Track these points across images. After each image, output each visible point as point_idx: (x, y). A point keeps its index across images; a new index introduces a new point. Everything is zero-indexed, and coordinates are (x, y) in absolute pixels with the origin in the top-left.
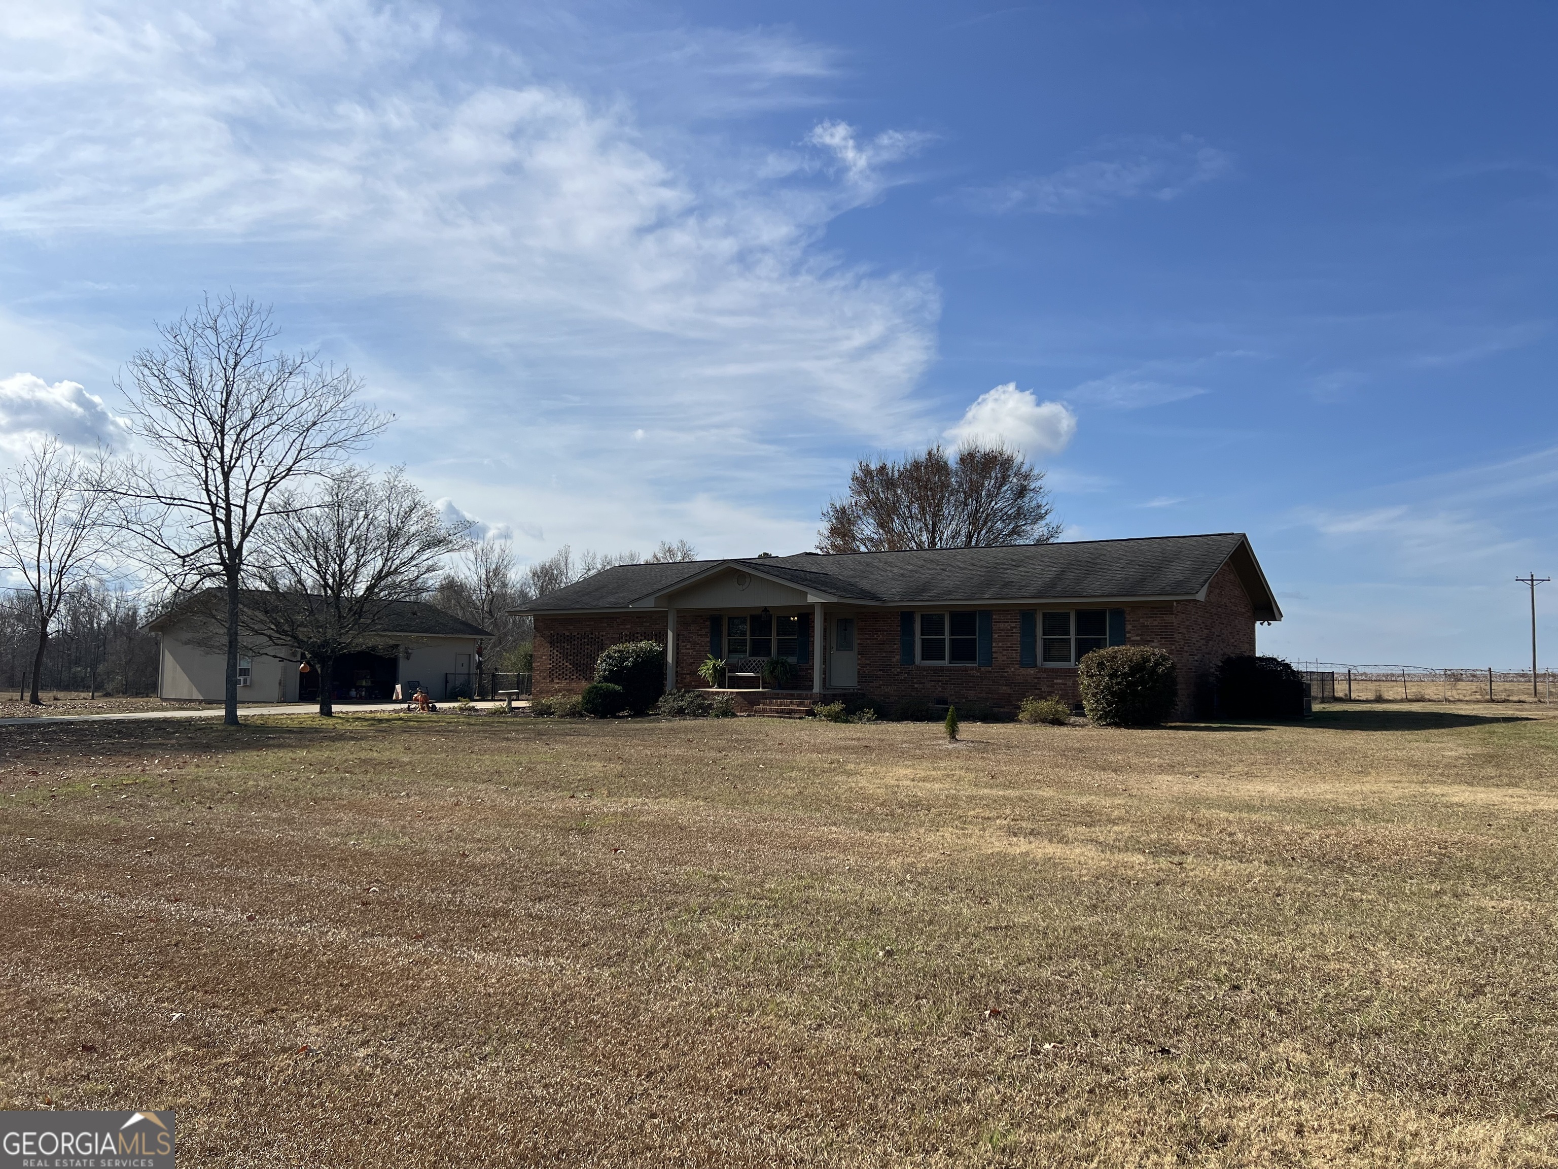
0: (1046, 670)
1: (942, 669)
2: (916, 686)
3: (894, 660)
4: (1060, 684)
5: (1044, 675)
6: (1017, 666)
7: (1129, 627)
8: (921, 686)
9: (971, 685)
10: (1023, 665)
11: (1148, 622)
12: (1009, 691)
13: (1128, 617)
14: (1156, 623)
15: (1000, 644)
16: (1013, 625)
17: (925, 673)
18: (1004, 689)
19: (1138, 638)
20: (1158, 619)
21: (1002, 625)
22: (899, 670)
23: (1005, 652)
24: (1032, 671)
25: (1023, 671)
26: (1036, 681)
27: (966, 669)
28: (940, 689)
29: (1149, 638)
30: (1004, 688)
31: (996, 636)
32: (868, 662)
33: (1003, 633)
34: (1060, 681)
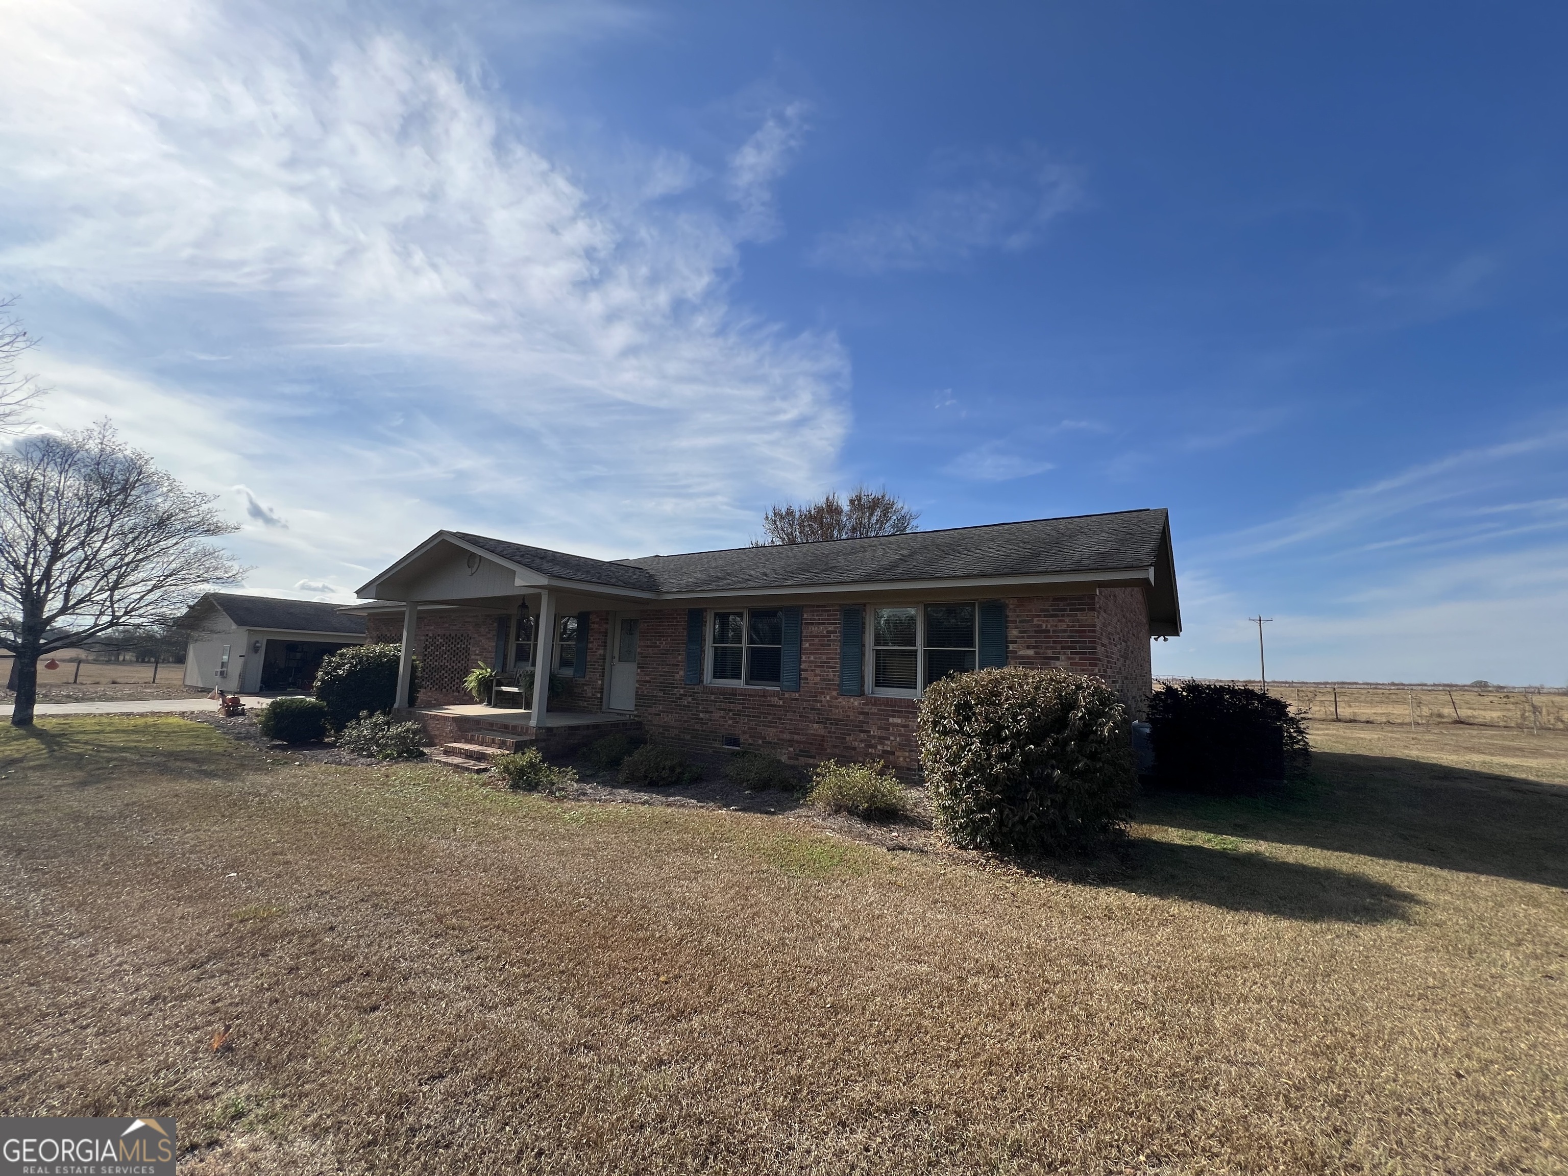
0: (876, 702)
1: (733, 692)
2: (701, 715)
3: (677, 677)
4: (898, 725)
5: (874, 710)
6: (835, 693)
7: (1014, 633)
8: (707, 715)
9: (770, 718)
10: (844, 693)
11: (1048, 624)
12: (822, 732)
13: (1011, 616)
14: (1063, 626)
15: (812, 658)
16: (831, 628)
17: (713, 697)
18: (816, 729)
19: (1031, 652)
20: (1067, 619)
21: (814, 629)
22: (682, 691)
23: (818, 671)
24: (856, 702)
25: (843, 702)
26: (861, 718)
27: (764, 694)
28: (730, 722)
29: (1050, 653)
30: (815, 725)
31: (807, 645)
32: (648, 678)
33: (817, 640)
34: (899, 721)
